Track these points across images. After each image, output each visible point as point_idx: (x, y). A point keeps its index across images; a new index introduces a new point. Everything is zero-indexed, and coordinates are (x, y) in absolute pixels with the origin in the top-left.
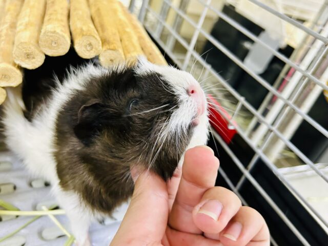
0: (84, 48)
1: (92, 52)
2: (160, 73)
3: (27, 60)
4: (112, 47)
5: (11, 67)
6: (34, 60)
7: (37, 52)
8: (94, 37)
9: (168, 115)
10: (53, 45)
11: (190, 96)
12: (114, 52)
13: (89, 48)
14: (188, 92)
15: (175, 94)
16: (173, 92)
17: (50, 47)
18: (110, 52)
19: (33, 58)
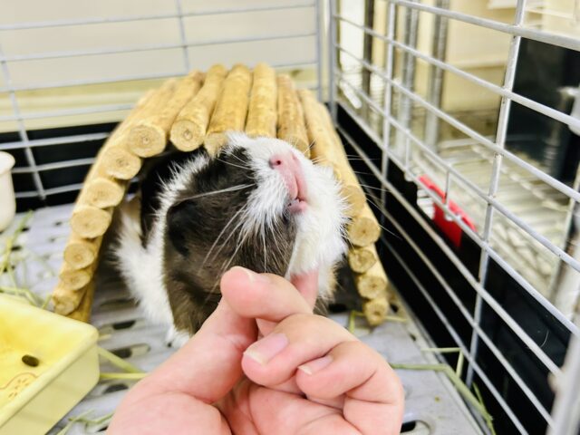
0: (182, 139)
1: (193, 140)
2: (245, 146)
3: (121, 169)
4: (217, 129)
5: (106, 181)
6: (128, 167)
7: (129, 155)
8: (189, 120)
9: (243, 197)
10: (145, 142)
11: (273, 168)
12: (221, 135)
13: (188, 137)
14: (271, 164)
15: (252, 169)
16: (249, 167)
17: (142, 146)
18: (217, 135)
19: (127, 164)
